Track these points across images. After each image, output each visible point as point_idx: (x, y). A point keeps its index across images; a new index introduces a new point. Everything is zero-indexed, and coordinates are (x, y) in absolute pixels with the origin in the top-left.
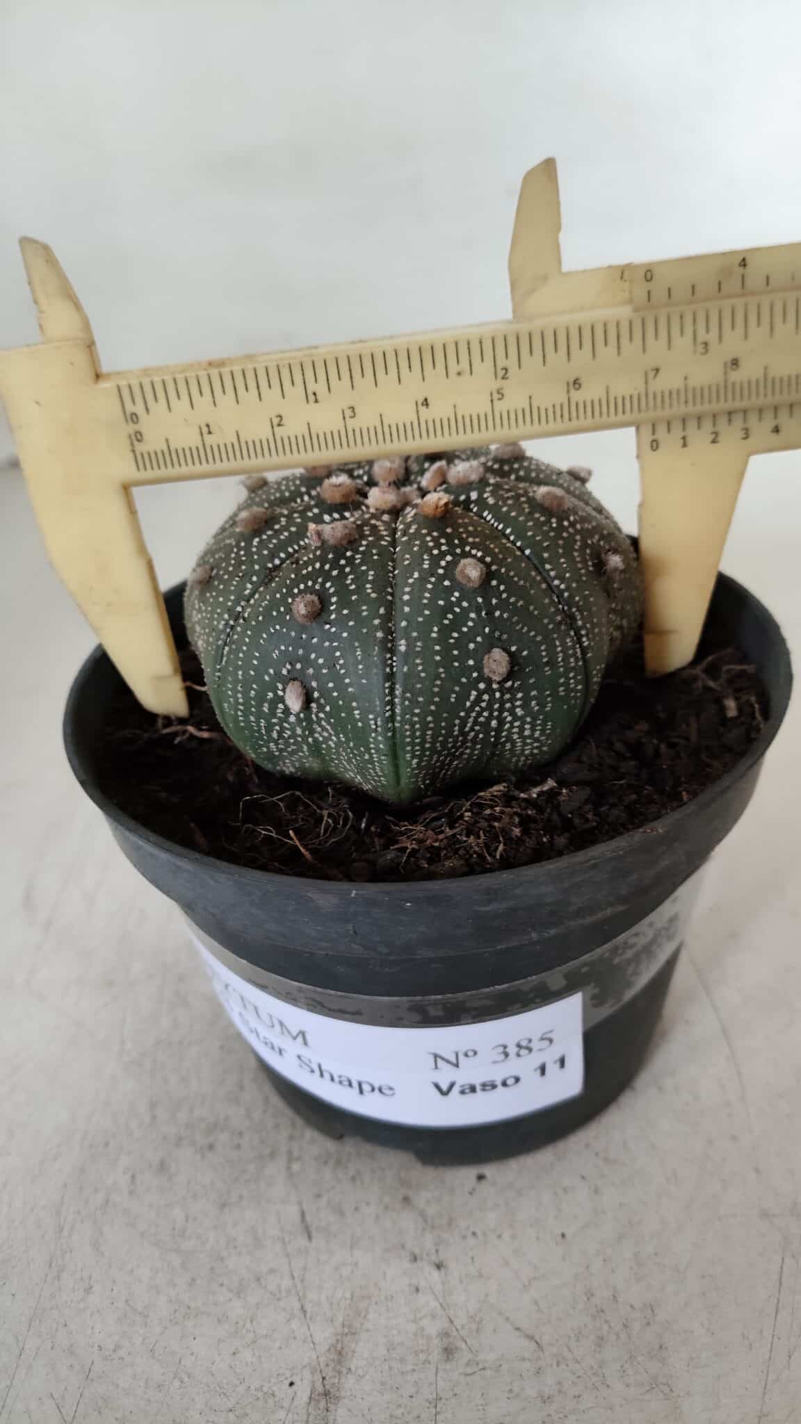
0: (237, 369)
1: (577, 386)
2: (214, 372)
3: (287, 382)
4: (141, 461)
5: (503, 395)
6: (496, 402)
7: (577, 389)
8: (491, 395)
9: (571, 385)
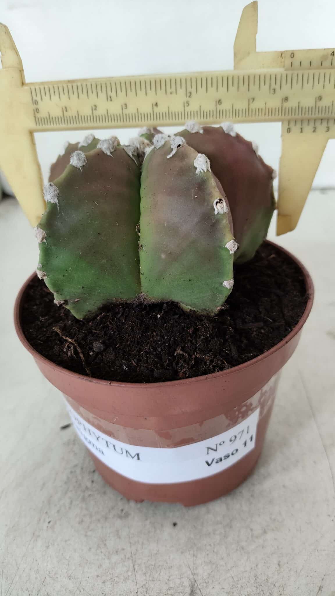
0: (79, 84)
1: (220, 103)
2: (70, 85)
3: (99, 91)
4: (38, 121)
5: (189, 105)
6: (186, 107)
7: (220, 105)
8: (184, 103)
9: (218, 102)
